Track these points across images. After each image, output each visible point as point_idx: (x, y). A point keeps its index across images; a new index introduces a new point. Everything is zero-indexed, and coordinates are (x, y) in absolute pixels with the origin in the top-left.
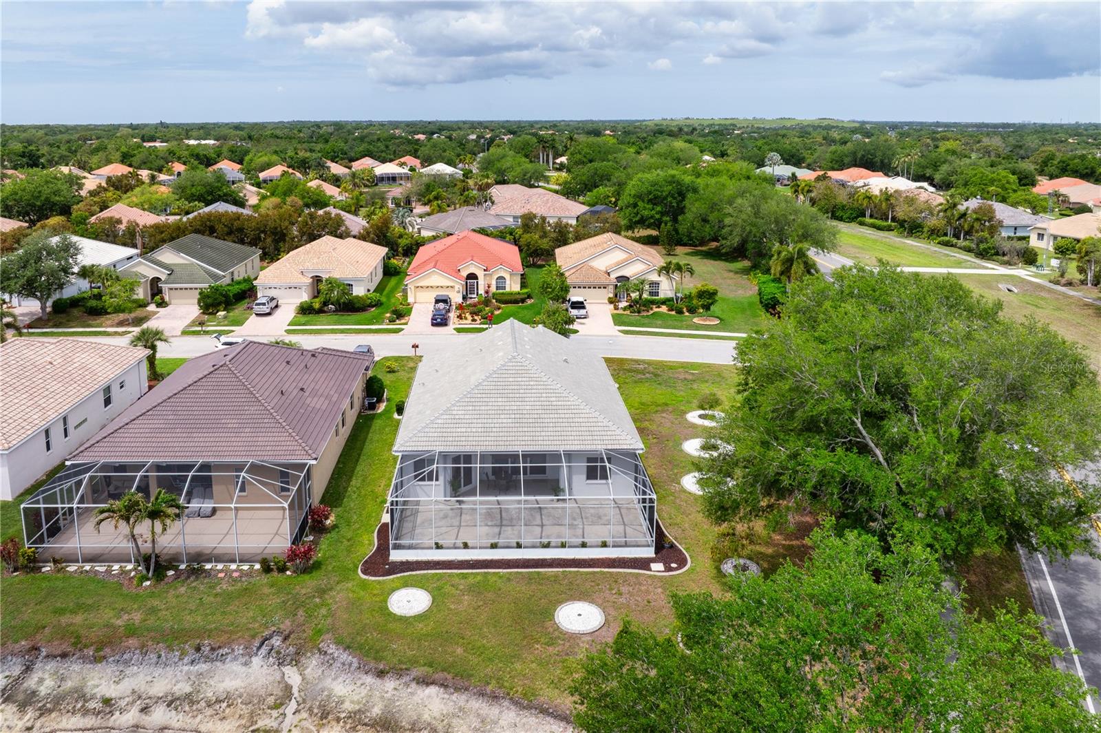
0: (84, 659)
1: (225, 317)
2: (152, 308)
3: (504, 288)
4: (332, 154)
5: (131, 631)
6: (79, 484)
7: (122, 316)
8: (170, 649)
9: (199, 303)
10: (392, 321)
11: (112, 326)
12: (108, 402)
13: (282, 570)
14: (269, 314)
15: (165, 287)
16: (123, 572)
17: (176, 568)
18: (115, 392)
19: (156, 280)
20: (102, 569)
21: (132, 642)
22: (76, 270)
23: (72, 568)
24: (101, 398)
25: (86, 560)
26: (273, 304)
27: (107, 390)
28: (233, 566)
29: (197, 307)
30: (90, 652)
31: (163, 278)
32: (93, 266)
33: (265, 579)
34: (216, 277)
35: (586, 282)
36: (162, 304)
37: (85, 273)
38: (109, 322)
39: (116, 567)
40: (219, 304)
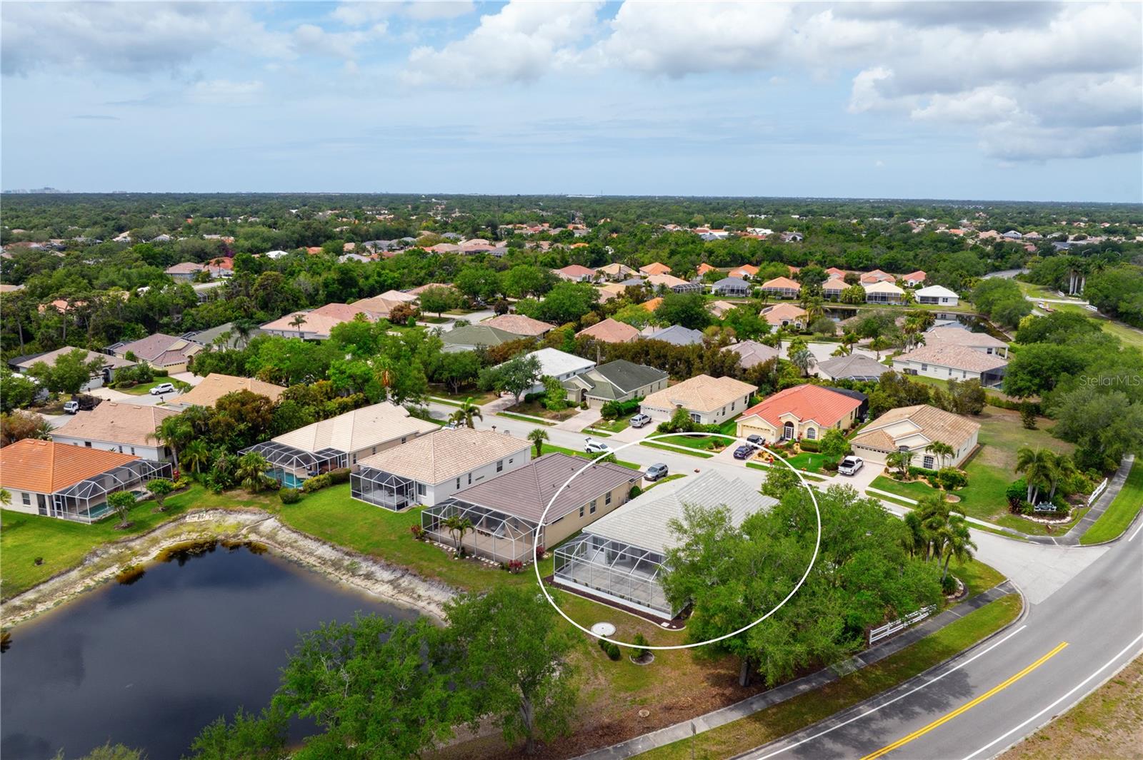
0: (420, 579)
1: (613, 424)
2: (578, 409)
3: (814, 437)
4: (857, 260)
5: (440, 574)
6: (444, 507)
7: (555, 413)
8: (448, 585)
9: (601, 411)
10: (711, 448)
11: (548, 418)
12: (499, 469)
13: (509, 570)
14: (640, 427)
15: (588, 396)
16: (452, 551)
17: (470, 556)
18: (506, 465)
19: (584, 391)
20: (445, 547)
21: (438, 578)
22: (539, 377)
23: (436, 544)
24: (495, 467)
25: (442, 542)
26: (647, 420)
27: (501, 462)
28: (492, 563)
29: (600, 414)
30: (423, 577)
31: (588, 390)
32: (548, 376)
33: (499, 571)
34: (618, 394)
35: (872, 445)
36: (585, 407)
37: (544, 380)
38: (549, 415)
39: (451, 549)
40: (614, 414)
